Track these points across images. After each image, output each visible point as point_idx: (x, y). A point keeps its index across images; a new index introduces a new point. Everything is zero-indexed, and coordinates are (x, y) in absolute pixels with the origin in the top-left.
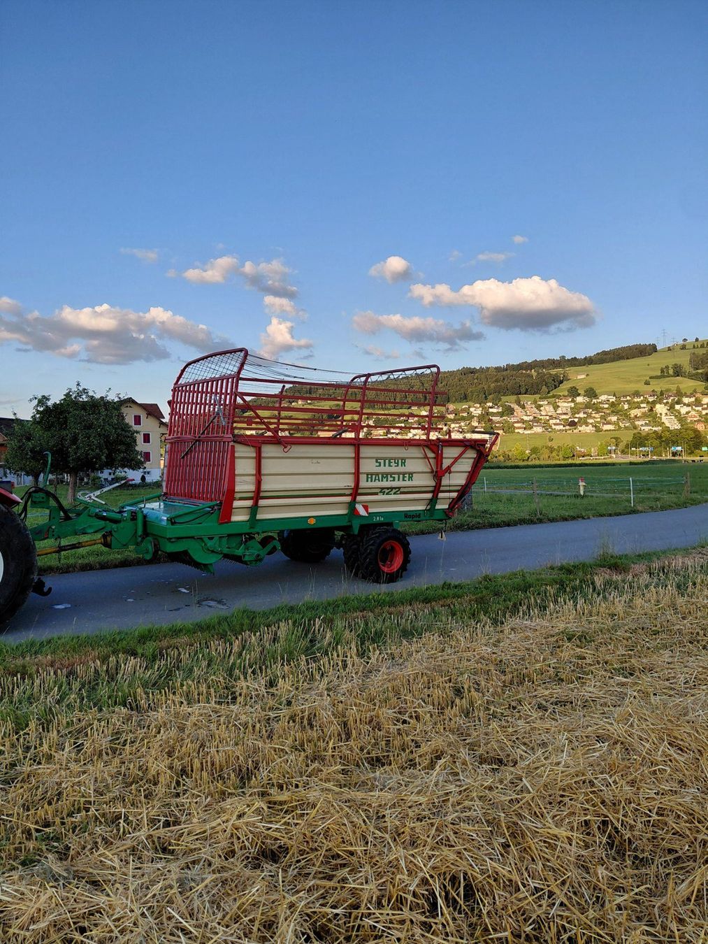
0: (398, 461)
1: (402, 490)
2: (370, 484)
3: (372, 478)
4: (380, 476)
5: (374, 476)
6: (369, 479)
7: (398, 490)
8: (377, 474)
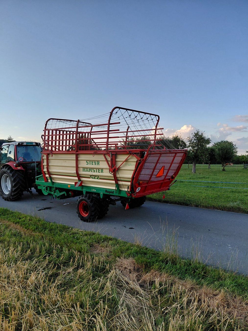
0: (96, 162)
1: (100, 177)
2: (84, 173)
3: (85, 170)
4: (88, 169)
5: (86, 169)
6: (84, 170)
7: (98, 177)
8: (87, 168)
